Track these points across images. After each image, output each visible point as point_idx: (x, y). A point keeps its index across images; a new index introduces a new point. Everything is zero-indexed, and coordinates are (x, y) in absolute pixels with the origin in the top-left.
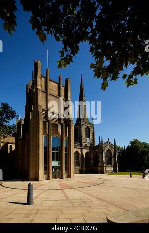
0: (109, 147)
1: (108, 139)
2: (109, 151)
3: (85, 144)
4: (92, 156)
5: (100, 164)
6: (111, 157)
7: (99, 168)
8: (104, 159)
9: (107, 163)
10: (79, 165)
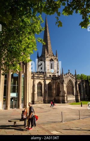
0: (70, 78)
1: (69, 70)
2: (70, 81)
3: (49, 74)
4: (54, 87)
5: (61, 94)
6: (73, 87)
7: (61, 98)
8: (65, 89)
9: (69, 93)
10: (41, 95)
